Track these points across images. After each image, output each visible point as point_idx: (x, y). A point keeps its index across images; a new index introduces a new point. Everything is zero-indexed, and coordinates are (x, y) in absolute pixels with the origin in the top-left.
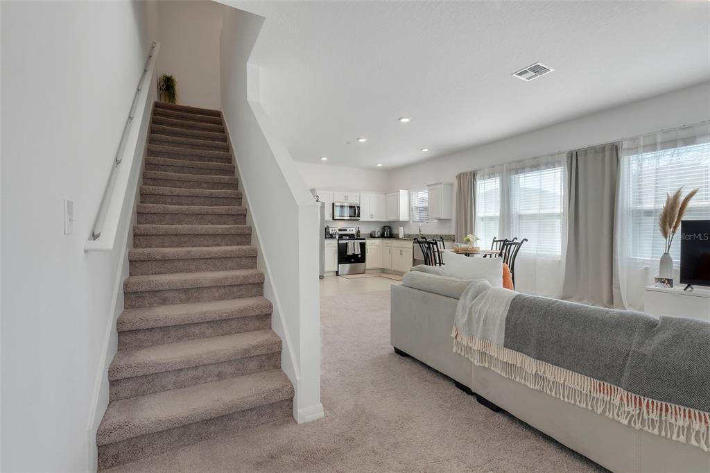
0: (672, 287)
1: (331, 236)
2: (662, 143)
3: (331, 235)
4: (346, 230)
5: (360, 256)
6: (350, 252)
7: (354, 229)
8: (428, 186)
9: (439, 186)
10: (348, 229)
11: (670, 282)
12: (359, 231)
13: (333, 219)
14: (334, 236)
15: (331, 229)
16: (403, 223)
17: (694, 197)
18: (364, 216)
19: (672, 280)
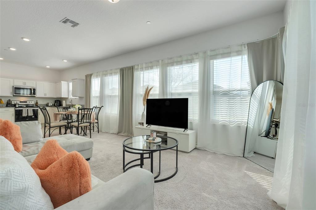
0: (143, 126)
2: (145, 68)
3: (12, 105)
4: (26, 102)
5: (33, 117)
6: (24, 114)
7: (33, 102)
8: (73, 80)
9: (76, 80)
10: (28, 102)
11: (142, 124)
12: (37, 103)
13: (13, 96)
14: (14, 105)
16: (66, 99)
17: (151, 90)
18: (38, 94)
19: (143, 123)
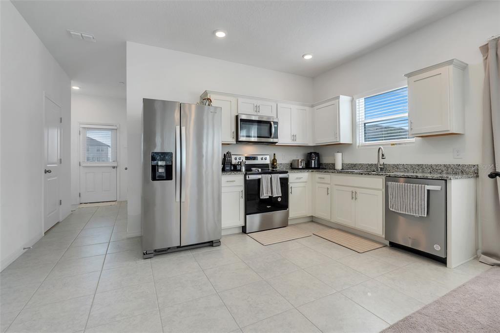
1: (235, 169)
3: (235, 166)
6: (265, 195)
7: (268, 157)
10: (259, 157)
13: (238, 141)
14: (238, 168)
15: (233, 157)
18: (284, 136)
